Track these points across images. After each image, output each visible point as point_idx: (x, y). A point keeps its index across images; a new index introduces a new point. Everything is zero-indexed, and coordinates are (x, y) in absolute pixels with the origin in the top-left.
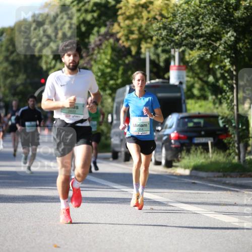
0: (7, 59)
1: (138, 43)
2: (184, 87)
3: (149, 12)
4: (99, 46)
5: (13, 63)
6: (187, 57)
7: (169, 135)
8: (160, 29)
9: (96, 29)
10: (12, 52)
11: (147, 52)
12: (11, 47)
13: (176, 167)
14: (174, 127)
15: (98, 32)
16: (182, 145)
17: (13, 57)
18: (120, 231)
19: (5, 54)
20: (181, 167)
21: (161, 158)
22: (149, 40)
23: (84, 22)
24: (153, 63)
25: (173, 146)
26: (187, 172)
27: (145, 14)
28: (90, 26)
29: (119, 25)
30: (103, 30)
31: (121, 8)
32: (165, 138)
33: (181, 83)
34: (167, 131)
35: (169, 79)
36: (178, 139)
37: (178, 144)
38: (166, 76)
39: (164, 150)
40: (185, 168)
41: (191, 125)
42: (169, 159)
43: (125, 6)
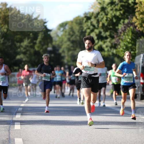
0: (69, 39)
4: (124, 31)
5: (73, 42)
9: (122, 21)
10: (72, 36)
12: (71, 33)
15: (123, 22)
17: (73, 38)
18: (139, 142)
19: (68, 37)
23: (115, 16)
28: (118, 19)
29: (136, 18)
30: (126, 21)
31: (137, 8)
43: (140, 6)
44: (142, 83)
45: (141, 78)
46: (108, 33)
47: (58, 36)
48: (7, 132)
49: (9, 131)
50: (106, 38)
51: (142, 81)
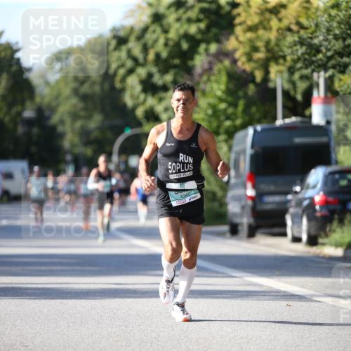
0: (76, 92)
1: (265, 65)
2: (333, 128)
4: (209, 70)
5: (85, 98)
6: (337, 85)
7: (312, 199)
8: (295, 44)
9: (202, 47)
10: (82, 83)
11: (278, 78)
13: (323, 244)
14: (319, 186)
15: (207, 50)
16: (332, 212)
17: (85, 89)
19: (73, 85)
20: (331, 245)
21: (300, 232)
22: (281, 61)
23: (186, 36)
25: (318, 214)
26: (339, 252)
27: (274, 23)
28: (194, 42)
29: (237, 39)
30: (213, 47)
31: (239, 15)
32: (306, 203)
33: (328, 122)
34: (309, 193)
35: (310, 117)
36: (325, 203)
37: (325, 212)
38: (307, 113)
39: (305, 221)
40: (337, 245)
41: (344, 183)
42: (313, 232)
44: (251, 198)
45: (249, 185)
46: (169, 78)
47: (47, 83)
50: (165, 88)
51: (251, 192)
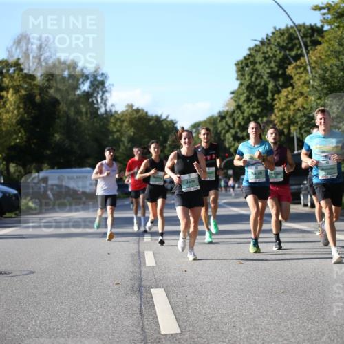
1: (288, 127)
3: (294, 106)
8: (302, 116)
11: (295, 132)
15: (262, 120)
21: (307, 202)
22: (296, 124)
23: (252, 114)
24: (298, 139)
29: (275, 115)
30: (265, 119)
31: (276, 104)
48: (136, 246)
49: (138, 244)
